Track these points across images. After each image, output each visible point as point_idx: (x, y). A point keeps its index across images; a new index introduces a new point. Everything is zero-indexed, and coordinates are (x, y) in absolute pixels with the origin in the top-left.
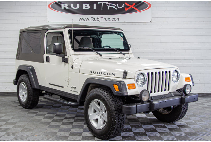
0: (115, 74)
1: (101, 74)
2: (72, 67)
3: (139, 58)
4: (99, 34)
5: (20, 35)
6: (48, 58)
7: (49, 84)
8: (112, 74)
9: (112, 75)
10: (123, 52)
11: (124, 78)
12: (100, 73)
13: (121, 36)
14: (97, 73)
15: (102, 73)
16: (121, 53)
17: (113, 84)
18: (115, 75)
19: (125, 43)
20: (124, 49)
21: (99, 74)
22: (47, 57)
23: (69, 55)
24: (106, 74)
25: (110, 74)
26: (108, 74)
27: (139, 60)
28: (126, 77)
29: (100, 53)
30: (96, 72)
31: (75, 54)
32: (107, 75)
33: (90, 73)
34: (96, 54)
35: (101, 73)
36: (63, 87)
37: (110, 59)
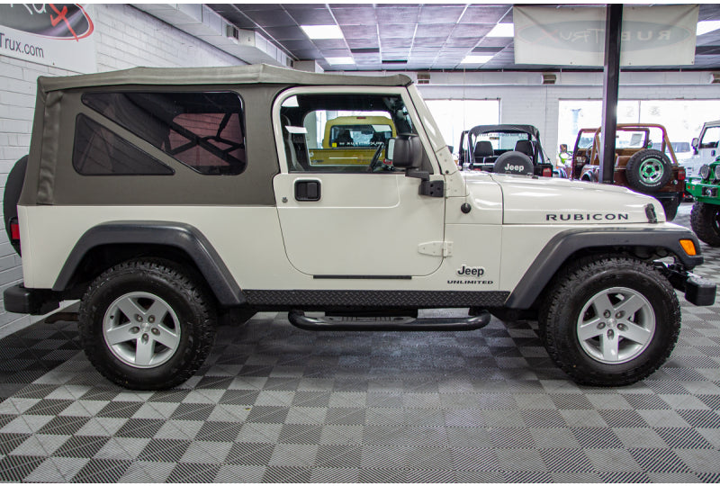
0: (627, 215)
1: (588, 218)
2: (466, 209)
6: (310, 185)
7: (315, 277)
8: (620, 216)
9: (620, 218)
12: (585, 217)
14: (572, 217)
15: (591, 217)
17: (680, 240)
18: (626, 218)
21: (582, 219)
22: (303, 184)
23: (447, 172)
24: (603, 217)
25: (614, 217)
26: (609, 217)
30: (569, 215)
32: (605, 220)
33: (548, 219)
35: (588, 216)
36: (409, 278)
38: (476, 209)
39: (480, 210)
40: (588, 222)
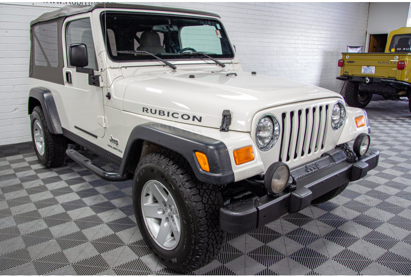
0: (201, 118)
1: (168, 116)
2: (109, 96)
3: (254, 73)
4: (170, 23)
5: (32, 31)
6: (69, 74)
7: (76, 127)
8: (194, 117)
9: (193, 120)
10: (221, 61)
11: (223, 130)
12: (166, 113)
13: (217, 29)
14: (158, 112)
15: (170, 115)
16: (217, 63)
17: (195, 151)
18: (200, 121)
19: (225, 42)
20: (221, 53)
21: (164, 115)
22: (67, 74)
23: (102, 70)
24: (180, 116)
25: (189, 118)
26: (185, 117)
27: (254, 77)
28: (228, 129)
29: (173, 62)
30: (156, 111)
31: (115, 66)
32: (180, 119)
33: (143, 111)
34: (164, 66)
35: (168, 113)
36: (96, 137)
37: (192, 77)
38: (114, 98)
39: (116, 99)
40: (168, 118)
